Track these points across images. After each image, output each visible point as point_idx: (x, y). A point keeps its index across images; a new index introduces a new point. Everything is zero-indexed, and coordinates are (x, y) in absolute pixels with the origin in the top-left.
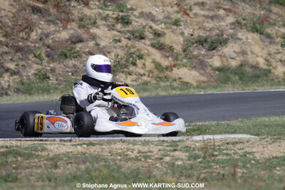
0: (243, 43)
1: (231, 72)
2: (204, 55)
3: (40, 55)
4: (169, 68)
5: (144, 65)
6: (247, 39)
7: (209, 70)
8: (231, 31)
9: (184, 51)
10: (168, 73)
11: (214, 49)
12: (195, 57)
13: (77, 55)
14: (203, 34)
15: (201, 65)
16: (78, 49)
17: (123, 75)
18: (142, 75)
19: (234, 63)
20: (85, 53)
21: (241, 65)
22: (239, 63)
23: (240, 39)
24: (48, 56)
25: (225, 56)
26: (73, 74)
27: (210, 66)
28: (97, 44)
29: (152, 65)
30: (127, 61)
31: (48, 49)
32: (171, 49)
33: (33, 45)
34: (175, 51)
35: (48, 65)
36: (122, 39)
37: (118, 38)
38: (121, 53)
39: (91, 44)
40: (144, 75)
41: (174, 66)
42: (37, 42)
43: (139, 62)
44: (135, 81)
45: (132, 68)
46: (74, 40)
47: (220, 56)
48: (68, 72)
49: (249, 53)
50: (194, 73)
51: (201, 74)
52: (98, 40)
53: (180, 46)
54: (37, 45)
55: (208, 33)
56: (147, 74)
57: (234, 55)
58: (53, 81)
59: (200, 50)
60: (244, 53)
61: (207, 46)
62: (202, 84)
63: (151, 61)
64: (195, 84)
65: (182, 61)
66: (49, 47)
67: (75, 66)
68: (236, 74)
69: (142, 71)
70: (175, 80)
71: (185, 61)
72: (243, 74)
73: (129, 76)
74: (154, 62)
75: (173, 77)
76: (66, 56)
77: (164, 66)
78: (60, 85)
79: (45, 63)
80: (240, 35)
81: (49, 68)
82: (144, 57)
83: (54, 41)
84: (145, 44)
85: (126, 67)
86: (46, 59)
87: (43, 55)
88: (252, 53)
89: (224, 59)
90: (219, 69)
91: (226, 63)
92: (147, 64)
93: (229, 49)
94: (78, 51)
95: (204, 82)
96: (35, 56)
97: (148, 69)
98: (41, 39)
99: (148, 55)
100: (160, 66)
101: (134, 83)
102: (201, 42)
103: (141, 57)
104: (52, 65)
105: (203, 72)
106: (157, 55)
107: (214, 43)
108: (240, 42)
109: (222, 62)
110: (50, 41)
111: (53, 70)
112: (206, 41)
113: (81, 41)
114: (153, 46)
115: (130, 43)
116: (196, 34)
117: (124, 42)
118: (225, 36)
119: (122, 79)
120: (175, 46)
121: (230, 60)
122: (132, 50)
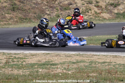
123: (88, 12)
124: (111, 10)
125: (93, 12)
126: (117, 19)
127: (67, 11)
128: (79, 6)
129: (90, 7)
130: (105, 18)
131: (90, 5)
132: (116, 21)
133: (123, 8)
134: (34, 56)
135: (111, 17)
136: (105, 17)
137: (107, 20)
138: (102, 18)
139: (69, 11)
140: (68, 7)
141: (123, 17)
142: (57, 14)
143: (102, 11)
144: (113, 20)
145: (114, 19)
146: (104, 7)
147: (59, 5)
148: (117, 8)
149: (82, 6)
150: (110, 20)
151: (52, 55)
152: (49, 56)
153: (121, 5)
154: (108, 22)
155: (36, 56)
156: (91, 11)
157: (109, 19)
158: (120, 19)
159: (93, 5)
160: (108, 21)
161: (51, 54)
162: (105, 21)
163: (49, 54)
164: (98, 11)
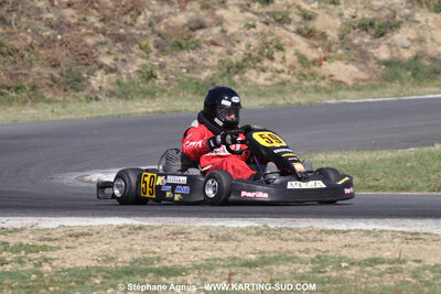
0: (421, 27)
1: (402, 67)
2: (368, 44)
3: (146, 46)
4: (318, 62)
5: (284, 58)
6: (427, 21)
7: (372, 64)
8: (407, 11)
9: (341, 39)
10: (315, 68)
11: (382, 35)
12: (355, 47)
13: (197, 46)
14: (368, 15)
15: (362, 57)
16: (198, 37)
17: (254, 72)
18: (279, 72)
19: (407, 55)
20: (206, 42)
21: (416, 58)
22: (414, 54)
23: (418, 22)
24: (157, 47)
25: (395, 45)
26: (188, 71)
27: (375, 58)
28: (223, 31)
29: (295, 58)
30: (260, 53)
31: (159, 38)
32: (324, 36)
33: (138, 32)
34: (329, 38)
35: (155, 60)
36: (258, 23)
37: (251, 23)
38: (254, 42)
39: (216, 30)
40: (283, 71)
41: (325, 59)
42: (144, 29)
43: (277, 55)
44: (270, 80)
45: (266, 63)
46: (192, 25)
47: (389, 45)
48: (182, 68)
49: (428, 40)
50: (352, 68)
51: (361, 70)
52: (225, 25)
53: (336, 32)
54: (144, 33)
55: (375, 15)
56: (286, 70)
57: (407, 43)
58: (161, 80)
59: (362, 36)
60: (421, 40)
61: (373, 32)
62: (361, 83)
63: (293, 52)
64: (350, 83)
65: (335, 52)
66: (159, 35)
67: (192, 59)
68: (408, 69)
69: (280, 67)
70: (323, 78)
71: (340, 52)
72: (417, 69)
73: (262, 73)
74: (297, 54)
75: (323, 73)
76: (180, 46)
77: (310, 59)
78: (169, 85)
79: (152, 56)
80: (418, 17)
81: (156, 64)
82: (285, 47)
83: (167, 26)
84: (287, 30)
85: (259, 61)
86: (155, 51)
87: (151, 46)
88: (433, 40)
89: (394, 49)
90: (387, 63)
91: (396, 55)
92: (287, 56)
93: (402, 36)
94: (198, 41)
95: (364, 80)
96: (141, 48)
97: (288, 64)
98: (150, 25)
99: (291, 45)
100: (305, 59)
101: (268, 83)
102: (366, 26)
103: (280, 48)
104: (161, 60)
105: (363, 66)
106: (302, 45)
107: (381, 28)
108: (417, 26)
109: (392, 52)
110: (162, 27)
111: (162, 66)
112: (372, 24)
113: (201, 27)
114: (299, 32)
115: (267, 29)
116: (360, 15)
117: (260, 27)
118: (398, 18)
119: (252, 78)
120: (329, 32)
121: (402, 50)
122: (269, 39)
123: (272, 59)
124: (364, 47)
125: (290, 56)
126: (388, 84)
127: (187, 55)
128: (233, 35)
129: (278, 39)
130: (340, 82)
131: (279, 31)
132: (388, 95)
133: (412, 41)
134: (82, 240)
135: (363, 75)
136: (339, 78)
137: (349, 89)
138: (327, 81)
139: (192, 54)
140: (190, 37)
141: (414, 75)
142: (144, 66)
143: (327, 54)
144: (374, 87)
145: (378, 83)
146: (333, 35)
147: (153, 32)
148: (389, 41)
149: (247, 35)
150: (359, 90)
151: (154, 233)
152: (141, 236)
153: (403, 29)
154: (352, 98)
155: (91, 239)
156: (281, 53)
157: (357, 87)
158: (402, 83)
159: (292, 27)
160: (353, 94)
161: (152, 228)
162: (341, 93)
163: (140, 228)
164: (312, 55)
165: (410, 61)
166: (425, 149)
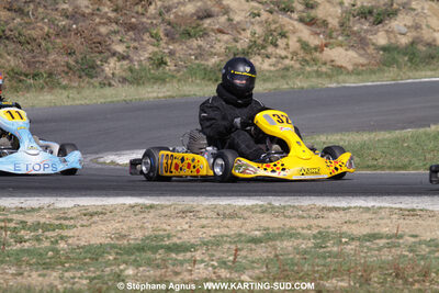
0: (417, 15)
1: (399, 52)
2: (366, 31)
3: (157, 34)
4: (320, 49)
5: (287, 45)
6: (423, 9)
7: (371, 50)
9: (342, 26)
10: (317, 54)
11: (380, 23)
12: (355, 33)
13: (205, 34)
14: (367, 3)
15: (361, 43)
16: (205, 26)
17: (260, 58)
18: (283, 58)
19: (404, 41)
20: (213, 30)
21: (412, 43)
22: (411, 40)
23: (414, 10)
24: (167, 35)
25: (392, 31)
26: (196, 58)
27: (374, 44)
28: (230, 20)
29: (298, 45)
30: (265, 40)
31: (169, 27)
32: (325, 23)
33: (149, 21)
34: (330, 26)
35: (166, 47)
36: (262, 12)
37: (256, 12)
38: (259, 30)
39: (223, 19)
40: (286, 57)
41: (326, 46)
42: (155, 18)
43: (281, 42)
44: (274, 65)
45: (270, 49)
46: (200, 14)
47: (387, 31)
48: (190, 55)
49: (424, 27)
50: (352, 54)
51: (361, 55)
52: (231, 13)
53: (337, 20)
54: (155, 22)
55: (374, 3)
56: (290, 56)
57: (404, 30)
58: (171, 66)
59: (362, 24)
60: (417, 27)
61: (372, 19)
62: (360, 68)
63: (296, 39)
64: (350, 68)
65: (336, 38)
66: (169, 24)
67: (200, 47)
68: (405, 54)
69: (283, 53)
70: (325, 63)
71: (340, 38)
72: (414, 54)
73: (266, 60)
74: (299, 41)
75: (324, 59)
76: (189, 34)
77: (312, 46)
78: (179, 71)
79: (163, 44)
80: (414, 4)
81: (167, 51)
82: (288, 35)
83: (177, 16)
84: (291, 18)
85: (264, 47)
86: (165, 39)
87: (161, 34)
88: (428, 26)
89: (391, 35)
90: (384, 49)
91: (393, 41)
92: (291, 43)
93: (399, 23)
94: (205, 29)
95: (363, 65)
96: (151, 36)
97: (291, 50)
98: (160, 14)
99: (294, 32)
100: (307, 45)
101: (272, 68)
102: (365, 14)
103: (283, 35)
104: (171, 47)
105: (362, 52)
106: (305, 33)
107: (379, 16)
108: (413, 13)
109: (389, 38)
110: (172, 16)
111: (172, 53)
112: (370, 12)
113: (209, 16)
114: (301, 20)
115: (271, 17)
116: (359, 4)
117: (265, 16)
118: (395, 6)
119: (258, 64)
120: (330, 20)
121: (399, 36)
122: (273, 27)
123: (276, 46)
124: (363, 35)
125: (293, 42)
126: (386, 68)
127: (195, 43)
128: (238, 23)
129: (282, 26)
130: (341, 67)
131: (282, 19)
132: (386, 79)
133: (409, 27)
134: (96, 219)
135: (362, 60)
136: (339, 64)
137: (349, 73)
138: (328, 66)
139: (200, 42)
140: (198, 25)
141: (411, 60)
142: (155, 53)
143: (328, 40)
144: (373, 72)
145: (376, 68)
146: (334, 23)
147: (163, 21)
148: (387, 28)
149: (252, 23)
150: (359, 74)
153: (400, 17)
154: (351, 82)
156: (284, 40)
157: (357, 71)
158: (399, 67)
159: (295, 15)
160: (353, 78)
161: (163, 207)
162: (341, 77)
163: (151, 206)
164: (314, 41)
165: (407, 47)
166: (422, 130)
